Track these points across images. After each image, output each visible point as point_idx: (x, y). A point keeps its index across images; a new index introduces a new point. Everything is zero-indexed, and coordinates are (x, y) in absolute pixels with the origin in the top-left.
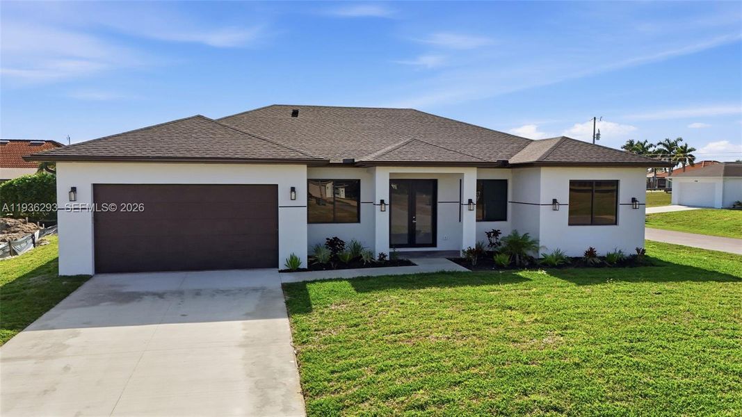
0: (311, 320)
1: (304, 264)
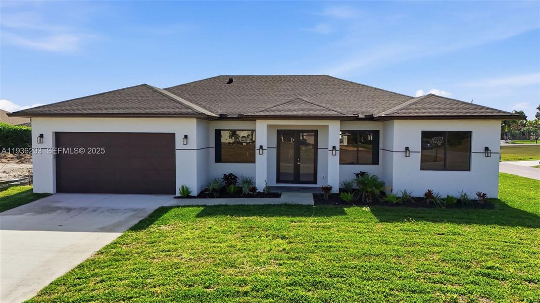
1: (196, 193)
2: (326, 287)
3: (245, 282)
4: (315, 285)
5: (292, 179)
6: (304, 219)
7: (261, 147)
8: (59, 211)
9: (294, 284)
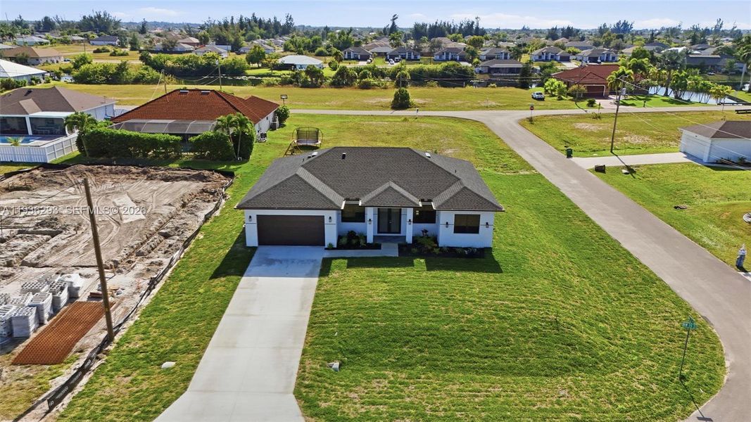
0: (325, 279)
1: (335, 246)
2: (400, 304)
3: (376, 304)
4: (397, 304)
5: (386, 231)
6: (393, 269)
7: (370, 220)
8: (277, 263)
9: (391, 304)
